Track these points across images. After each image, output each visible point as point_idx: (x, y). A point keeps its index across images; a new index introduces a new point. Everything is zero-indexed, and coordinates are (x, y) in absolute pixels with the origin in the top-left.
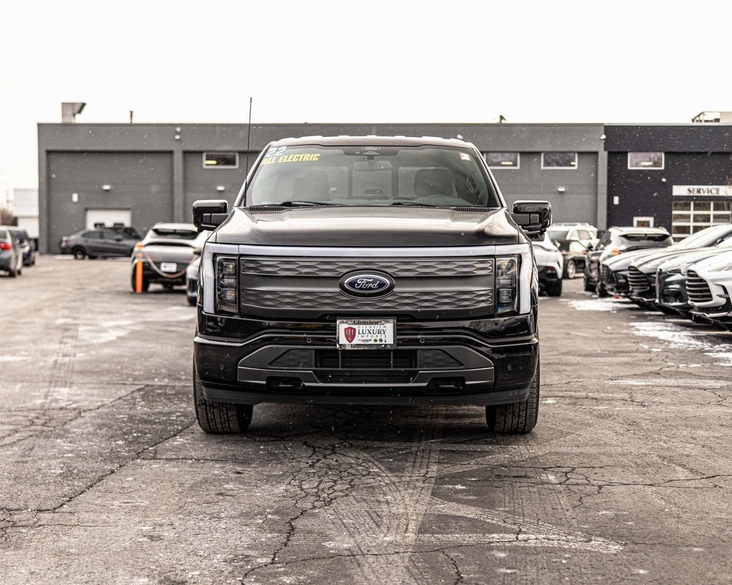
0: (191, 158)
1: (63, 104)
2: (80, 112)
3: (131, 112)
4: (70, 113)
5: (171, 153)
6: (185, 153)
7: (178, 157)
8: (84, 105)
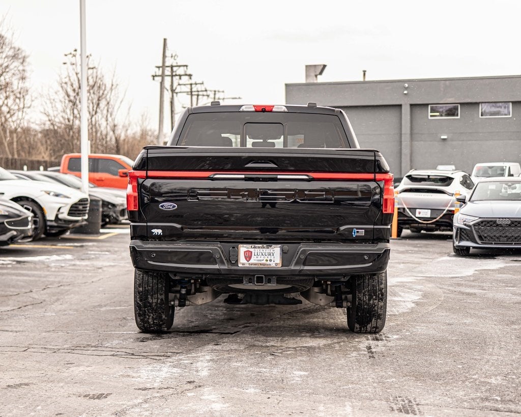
0: (418, 111)
1: (307, 66)
2: (321, 73)
3: (364, 72)
4: (313, 74)
5: (400, 106)
6: (412, 106)
7: (406, 110)
8: (325, 66)
